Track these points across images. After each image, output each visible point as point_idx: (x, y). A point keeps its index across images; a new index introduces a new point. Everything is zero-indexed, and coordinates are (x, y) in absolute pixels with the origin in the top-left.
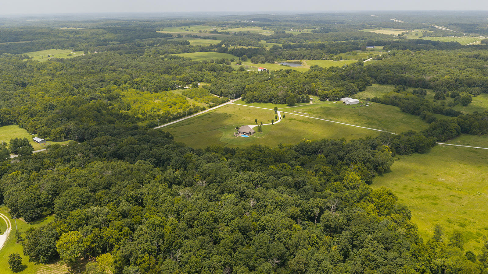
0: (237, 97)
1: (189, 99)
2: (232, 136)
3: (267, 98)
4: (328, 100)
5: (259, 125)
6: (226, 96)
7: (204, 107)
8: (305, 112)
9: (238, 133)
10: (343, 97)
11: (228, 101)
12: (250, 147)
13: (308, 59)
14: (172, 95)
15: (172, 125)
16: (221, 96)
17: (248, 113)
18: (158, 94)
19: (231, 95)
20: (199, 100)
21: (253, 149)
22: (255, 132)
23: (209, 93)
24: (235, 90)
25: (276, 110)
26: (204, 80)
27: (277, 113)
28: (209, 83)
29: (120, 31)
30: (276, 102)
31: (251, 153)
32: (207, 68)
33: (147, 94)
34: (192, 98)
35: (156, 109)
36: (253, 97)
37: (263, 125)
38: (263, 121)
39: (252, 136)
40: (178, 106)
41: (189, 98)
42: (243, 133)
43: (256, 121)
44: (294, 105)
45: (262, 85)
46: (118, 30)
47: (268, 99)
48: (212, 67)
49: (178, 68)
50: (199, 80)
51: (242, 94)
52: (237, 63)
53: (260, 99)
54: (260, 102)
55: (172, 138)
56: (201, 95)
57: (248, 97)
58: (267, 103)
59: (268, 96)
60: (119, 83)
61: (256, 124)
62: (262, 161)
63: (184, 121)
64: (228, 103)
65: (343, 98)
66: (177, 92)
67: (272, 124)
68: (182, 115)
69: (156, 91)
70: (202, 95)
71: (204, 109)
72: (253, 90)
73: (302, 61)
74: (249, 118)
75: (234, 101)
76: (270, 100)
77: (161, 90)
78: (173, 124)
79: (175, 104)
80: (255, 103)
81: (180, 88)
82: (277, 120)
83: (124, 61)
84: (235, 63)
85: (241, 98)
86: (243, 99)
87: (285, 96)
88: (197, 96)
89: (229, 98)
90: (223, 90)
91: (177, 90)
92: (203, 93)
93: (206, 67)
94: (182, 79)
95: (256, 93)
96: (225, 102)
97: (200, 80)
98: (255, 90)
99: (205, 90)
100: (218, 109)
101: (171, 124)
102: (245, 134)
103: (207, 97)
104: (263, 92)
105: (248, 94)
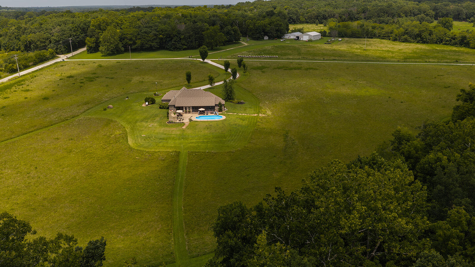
4: (266, 38)
39: (228, 112)
43: (189, 77)
51: (88, 38)
58: (155, 50)
64: (57, 60)
75: (69, 55)
85: (85, 49)
86: (92, 50)
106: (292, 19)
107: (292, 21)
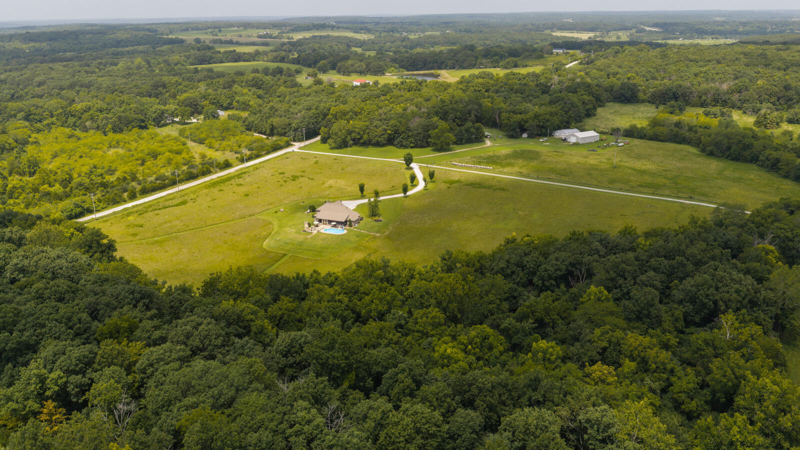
0: (310, 135)
1: (194, 144)
2: (300, 233)
3: (383, 135)
4: (525, 135)
5: (372, 200)
6: (284, 134)
7: (226, 160)
8: (479, 163)
9: (316, 223)
10: (559, 128)
11: (288, 145)
12: (354, 267)
13: (451, 69)
14: (154, 137)
15: (135, 209)
16: (272, 134)
17: (340, 170)
18: (119, 136)
19: (296, 130)
20: (216, 144)
21: (364, 276)
22: (362, 219)
23: (243, 129)
24: (304, 118)
25: (409, 160)
26: (235, 104)
27: (412, 168)
28: (244, 110)
29: (86, 36)
30: (404, 143)
31: (362, 289)
32: (244, 84)
33: (93, 137)
34: (201, 142)
35: (103, 168)
36: (350, 132)
37: (381, 198)
38: (379, 189)
39: (355, 228)
40: (161, 160)
41: (195, 141)
42: (330, 222)
43: (362, 189)
44: (450, 150)
45: (369, 106)
46: (82, 34)
47: (386, 136)
48: (253, 80)
49: (180, 84)
50: (222, 106)
51: (322, 128)
52: (309, 75)
53: (365, 137)
54: (366, 144)
55: (111, 247)
56: (224, 135)
57: (336, 134)
58: (383, 145)
59: (386, 130)
60: (35, 117)
61: (363, 197)
62: (403, 322)
63: (172, 196)
64: (289, 150)
65: (559, 131)
66: (171, 131)
67: (402, 195)
68: (167, 181)
69: (117, 129)
70: (225, 133)
71: (227, 165)
72: (348, 117)
73: (439, 72)
74: (341, 183)
75: (302, 144)
76: (391, 140)
77: (130, 127)
78: (140, 205)
79: (155, 155)
80: (354, 148)
81: (177, 122)
82: (416, 186)
83: (68, 76)
84: (304, 75)
85: (319, 138)
86: (324, 141)
87: (427, 128)
88: (214, 137)
89: (291, 137)
90: (276, 121)
91: (169, 126)
92: (228, 130)
93: (242, 82)
94: (183, 103)
95: (357, 124)
96: (281, 148)
97: (225, 105)
98: (352, 118)
99: (232, 123)
100: (265, 164)
101: (133, 207)
102: (334, 226)
103: (237, 138)
104: (371, 120)
105: (335, 127)
106: (624, 96)
107: (624, 99)
